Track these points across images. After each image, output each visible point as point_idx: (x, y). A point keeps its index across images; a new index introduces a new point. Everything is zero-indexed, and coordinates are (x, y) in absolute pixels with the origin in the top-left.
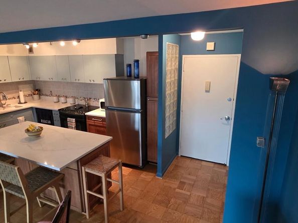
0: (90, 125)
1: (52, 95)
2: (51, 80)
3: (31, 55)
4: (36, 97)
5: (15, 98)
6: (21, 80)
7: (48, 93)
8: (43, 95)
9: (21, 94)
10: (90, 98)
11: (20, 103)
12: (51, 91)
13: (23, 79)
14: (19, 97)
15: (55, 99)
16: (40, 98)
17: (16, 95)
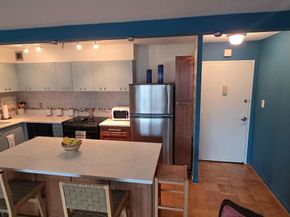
0: (104, 137)
1: (42, 108)
2: (47, 90)
3: (20, 62)
4: (21, 111)
6: (8, 91)
8: (29, 108)
9: (5, 108)
11: (3, 118)
12: (41, 104)
13: (10, 89)
15: (48, 112)
16: (25, 113)
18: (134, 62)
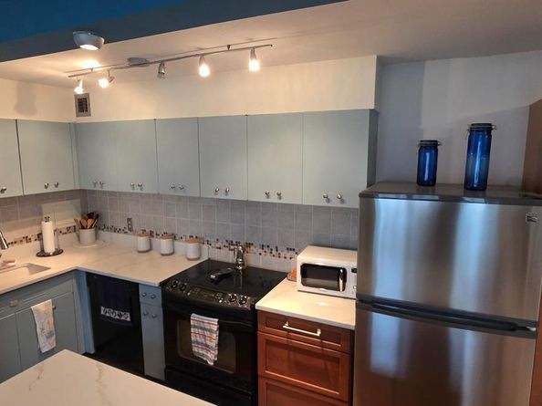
0: (268, 342)
1: (131, 230)
2: (137, 190)
3: (83, 120)
4: (87, 234)
5: (28, 240)
6: (51, 189)
7: (122, 225)
8: (105, 228)
9: (48, 228)
10: (249, 245)
11: (42, 254)
12: (129, 220)
13: (56, 186)
14: (40, 236)
15: (142, 242)
16: (97, 237)
17: (31, 232)
18: (374, 114)
